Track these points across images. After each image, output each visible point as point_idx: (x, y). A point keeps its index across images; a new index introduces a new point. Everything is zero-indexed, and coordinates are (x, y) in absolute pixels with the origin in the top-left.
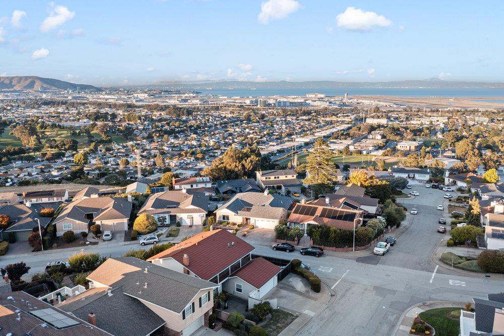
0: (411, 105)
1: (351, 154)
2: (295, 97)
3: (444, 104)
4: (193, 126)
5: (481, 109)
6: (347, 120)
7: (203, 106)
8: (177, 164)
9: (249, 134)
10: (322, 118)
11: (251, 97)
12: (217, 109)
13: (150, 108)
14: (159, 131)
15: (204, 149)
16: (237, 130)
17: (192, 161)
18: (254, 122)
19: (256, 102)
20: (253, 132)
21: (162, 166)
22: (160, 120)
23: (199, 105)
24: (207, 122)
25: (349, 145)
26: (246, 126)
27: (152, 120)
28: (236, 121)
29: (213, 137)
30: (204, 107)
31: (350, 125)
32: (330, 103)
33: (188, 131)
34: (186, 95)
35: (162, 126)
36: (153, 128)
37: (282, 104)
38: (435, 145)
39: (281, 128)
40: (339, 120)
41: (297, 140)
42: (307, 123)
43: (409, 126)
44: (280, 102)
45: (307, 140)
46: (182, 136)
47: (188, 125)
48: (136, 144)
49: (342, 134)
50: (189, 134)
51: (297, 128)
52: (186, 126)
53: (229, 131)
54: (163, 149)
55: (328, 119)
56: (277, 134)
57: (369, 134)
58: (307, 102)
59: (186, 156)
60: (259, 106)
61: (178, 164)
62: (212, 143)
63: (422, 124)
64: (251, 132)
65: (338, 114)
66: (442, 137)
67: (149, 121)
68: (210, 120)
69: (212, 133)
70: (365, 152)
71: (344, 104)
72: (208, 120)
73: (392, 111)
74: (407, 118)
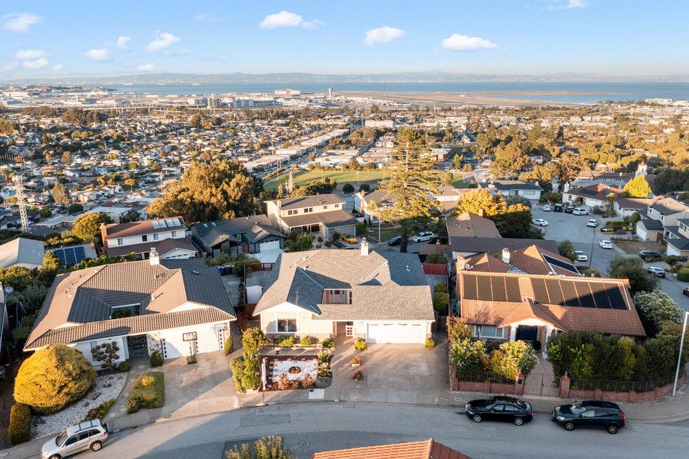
0: (416, 102)
1: (362, 168)
2: (260, 94)
3: (456, 101)
4: (111, 137)
5: (500, 107)
6: (340, 123)
7: (122, 108)
8: (91, 198)
9: (204, 146)
10: (306, 122)
11: (194, 95)
12: (145, 112)
13: (32, 112)
14: (54, 146)
15: (136, 171)
16: (183, 141)
17: (117, 191)
18: (207, 130)
19: (205, 101)
20: (209, 144)
21: (67, 203)
22: (54, 130)
23: (115, 108)
24: (133, 130)
26: (197, 135)
27: (40, 130)
28: (178, 128)
29: (146, 153)
30: (125, 110)
31: (346, 130)
32: (310, 101)
33: (103, 145)
34: (93, 93)
35: (58, 139)
36: (42, 143)
37: (243, 105)
39: (247, 136)
40: (329, 123)
41: (277, 152)
42: (285, 128)
43: (424, 129)
44: (239, 102)
45: (293, 151)
46: (94, 153)
47: (103, 135)
48: (14, 169)
49: (341, 143)
50: (106, 150)
51: (273, 136)
52: (100, 137)
53: (170, 143)
54: (63, 175)
55: (313, 123)
56: (245, 145)
57: (375, 141)
58: (278, 100)
59: (106, 184)
60: (209, 107)
61: (93, 197)
62: (146, 162)
63: (439, 126)
64: (206, 143)
65: (324, 116)
66: (469, 142)
67: (33, 131)
68: (138, 128)
69: (145, 147)
70: (380, 166)
71: (329, 104)
72: (135, 128)
73: (393, 111)
74: (417, 120)
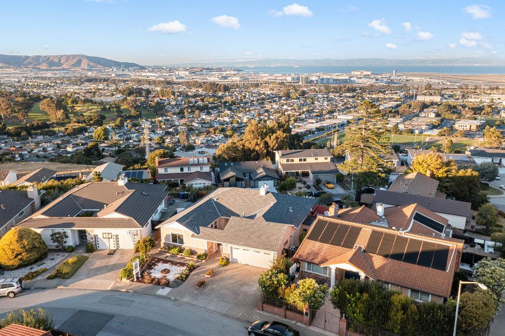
0: (466, 82)
1: (401, 133)
4: (228, 102)
6: (396, 97)
7: (242, 83)
9: (287, 110)
10: (368, 95)
11: (293, 74)
12: (257, 85)
13: (189, 85)
14: (192, 107)
15: (236, 125)
16: (275, 106)
17: (220, 138)
18: (293, 99)
19: (298, 79)
20: (292, 109)
22: (195, 96)
23: (238, 82)
24: (243, 98)
25: (398, 123)
26: (285, 102)
27: (187, 96)
28: (274, 97)
29: (247, 113)
30: (244, 84)
31: (398, 103)
32: (377, 80)
33: (221, 107)
34: (227, 72)
35: (196, 102)
36: (185, 104)
37: (325, 81)
38: (500, 125)
39: (322, 104)
40: (387, 97)
41: (339, 117)
42: (351, 100)
43: (467, 104)
44: (322, 79)
45: (350, 117)
46: (215, 112)
47: (223, 101)
48: (165, 120)
49: (390, 112)
50: (223, 111)
51: (340, 105)
52: (221, 102)
53: (265, 107)
54: (192, 125)
55: (374, 96)
56: (317, 111)
57: (420, 111)
58: (352, 79)
59: (215, 133)
60: (300, 83)
61: (204, 141)
62: (245, 120)
63: (481, 102)
64: (290, 108)
65: (385, 91)
67: (183, 96)
68: (247, 96)
69: (247, 109)
70: (417, 132)
71: (392, 82)
72: (245, 96)
73: (445, 89)
74: (463, 96)
